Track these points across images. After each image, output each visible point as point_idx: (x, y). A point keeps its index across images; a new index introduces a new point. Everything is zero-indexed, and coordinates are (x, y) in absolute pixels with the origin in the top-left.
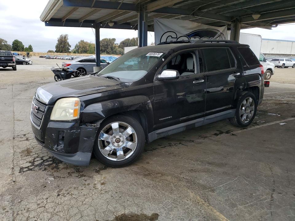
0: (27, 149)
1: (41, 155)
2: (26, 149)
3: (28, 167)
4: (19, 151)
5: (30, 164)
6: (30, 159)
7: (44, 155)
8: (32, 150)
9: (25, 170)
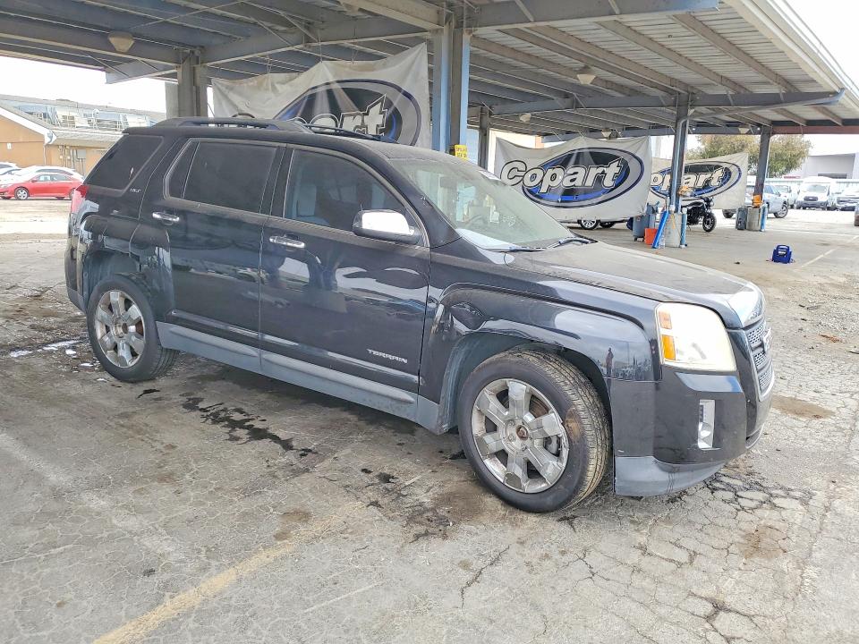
0: (748, 556)
1: (730, 508)
2: (757, 559)
3: (785, 497)
4: (786, 564)
5: (776, 501)
6: (766, 514)
7: (722, 503)
8: (742, 541)
9: (798, 494)
